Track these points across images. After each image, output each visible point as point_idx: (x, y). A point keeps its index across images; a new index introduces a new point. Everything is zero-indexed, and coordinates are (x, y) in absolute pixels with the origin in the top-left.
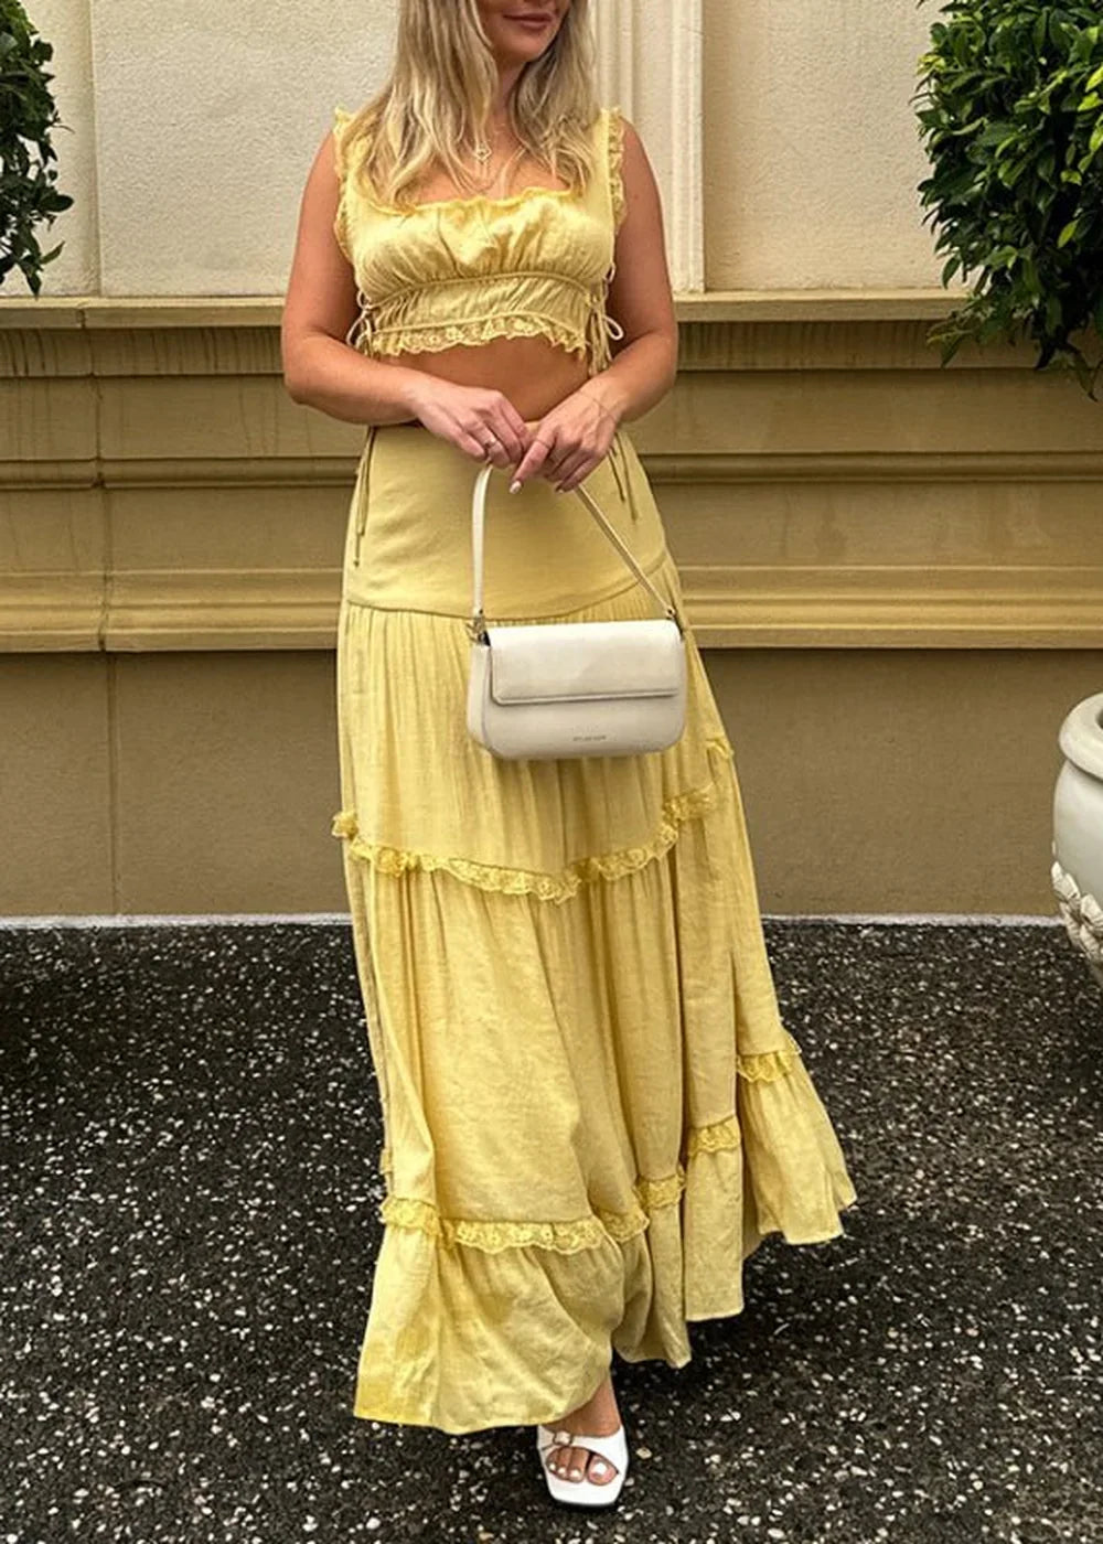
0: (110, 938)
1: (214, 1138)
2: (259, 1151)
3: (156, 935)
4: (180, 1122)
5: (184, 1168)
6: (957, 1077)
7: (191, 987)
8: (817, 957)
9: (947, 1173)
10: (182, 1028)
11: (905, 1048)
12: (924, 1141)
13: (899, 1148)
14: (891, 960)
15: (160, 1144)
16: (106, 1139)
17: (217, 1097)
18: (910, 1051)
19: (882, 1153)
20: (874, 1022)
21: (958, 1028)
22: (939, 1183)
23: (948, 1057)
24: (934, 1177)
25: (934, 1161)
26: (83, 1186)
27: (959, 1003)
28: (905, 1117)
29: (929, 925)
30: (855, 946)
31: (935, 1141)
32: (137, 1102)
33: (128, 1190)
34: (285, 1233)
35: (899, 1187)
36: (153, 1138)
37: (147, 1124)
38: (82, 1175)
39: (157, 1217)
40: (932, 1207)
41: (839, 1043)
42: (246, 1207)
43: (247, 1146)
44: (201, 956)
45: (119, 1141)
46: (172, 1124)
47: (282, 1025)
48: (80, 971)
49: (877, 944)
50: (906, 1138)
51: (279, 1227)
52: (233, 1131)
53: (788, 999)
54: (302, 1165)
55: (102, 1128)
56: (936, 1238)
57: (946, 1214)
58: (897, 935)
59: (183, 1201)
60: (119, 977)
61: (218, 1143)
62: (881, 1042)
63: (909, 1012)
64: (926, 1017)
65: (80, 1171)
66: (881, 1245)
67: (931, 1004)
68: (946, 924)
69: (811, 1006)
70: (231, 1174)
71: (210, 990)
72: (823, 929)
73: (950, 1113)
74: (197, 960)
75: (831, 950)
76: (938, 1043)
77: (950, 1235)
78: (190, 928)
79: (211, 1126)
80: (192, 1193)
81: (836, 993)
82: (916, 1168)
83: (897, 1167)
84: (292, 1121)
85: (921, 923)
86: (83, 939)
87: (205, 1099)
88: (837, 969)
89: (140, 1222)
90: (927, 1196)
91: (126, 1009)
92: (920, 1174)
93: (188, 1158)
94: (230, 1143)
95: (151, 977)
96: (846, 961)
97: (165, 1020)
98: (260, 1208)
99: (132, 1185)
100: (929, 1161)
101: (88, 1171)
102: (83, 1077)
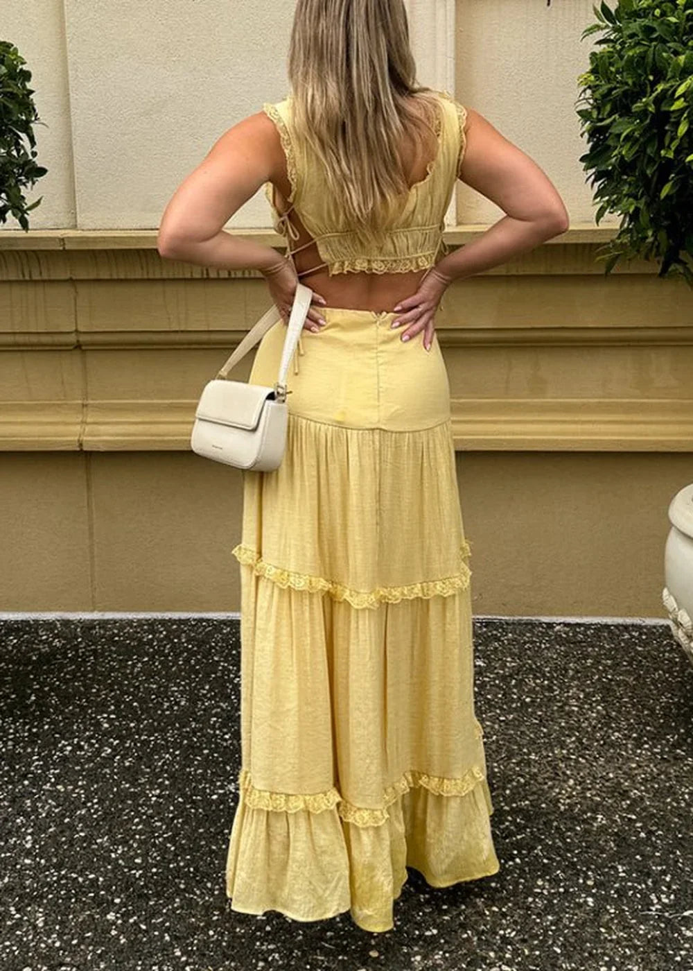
0: (88, 626)
1: (136, 752)
2: (162, 761)
3: (117, 624)
4: (117, 742)
5: (116, 770)
6: (603, 721)
7: (135, 657)
8: (525, 643)
9: (588, 781)
10: (126, 682)
11: (573, 702)
12: (577, 761)
13: (561, 765)
14: (572, 646)
15: (103, 755)
16: (70, 751)
17: (142, 726)
18: (575, 704)
19: (549, 768)
20: (555, 685)
21: (608, 690)
22: (582, 788)
23: (599, 708)
24: (580, 785)
25: (582, 774)
26: (53, 780)
27: (611, 674)
28: (567, 746)
29: (599, 624)
30: (550, 636)
31: (584, 761)
32: (92, 728)
33: (80, 783)
34: (172, 812)
35: (557, 790)
36: (99, 751)
37: (97, 742)
38: (53, 774)
39: (95, 801)
40: (577, 803)
41: (531, 697)
42: (150, 795)
43: (156, 757)
44: (143, 637)
45: (78, 753)
46: (112, 743)
47: (187, 681)
48: (68, 646)
49: (564, 636)
50: (566, 759)
51: (168, 808)
52: (149, 747)
53: (503, 670)
54: (188, 770)
55: (69, 745)
56: (576, 823)
57: (585, 808)
58: (578, 630)
59: (112, 790)
60: (91, 650)
61: (138, 755)
62: (558, 697)
63: (579, 678)
64: (589, 682)
65: (52, 771)
66: (541, 827)
67: (594, 674)
68: (610, 623)
69: (517, 674)
70: (143, 774)
71: (146, 659)
72: (531, 625)
73: (596, 744)
74: (140, 640)
75: (534, 639)
76: (594, 699)
77: (584, 821)
78: (139, 620)
79: (135, 744)
80: (118, 786)
81: (534, 666)
82: (569, 778)
83: (558, 778)
84: (185, 742)
85: (593, 623)
86: (73, 626)
87: (134, 727)
88: (537, 651)
89: (84, 803)
90: (574, 796)
91: (94, 671)
92: (571, 782)
93: (119, 764)
94: (146, 755)
95: (111, 651)
96: (543, 646)
97: (116, 678)
98: (158, 796)
99: (83, 780)
100: (578, 774)
101: (57, 771)
102: (62, 712)
